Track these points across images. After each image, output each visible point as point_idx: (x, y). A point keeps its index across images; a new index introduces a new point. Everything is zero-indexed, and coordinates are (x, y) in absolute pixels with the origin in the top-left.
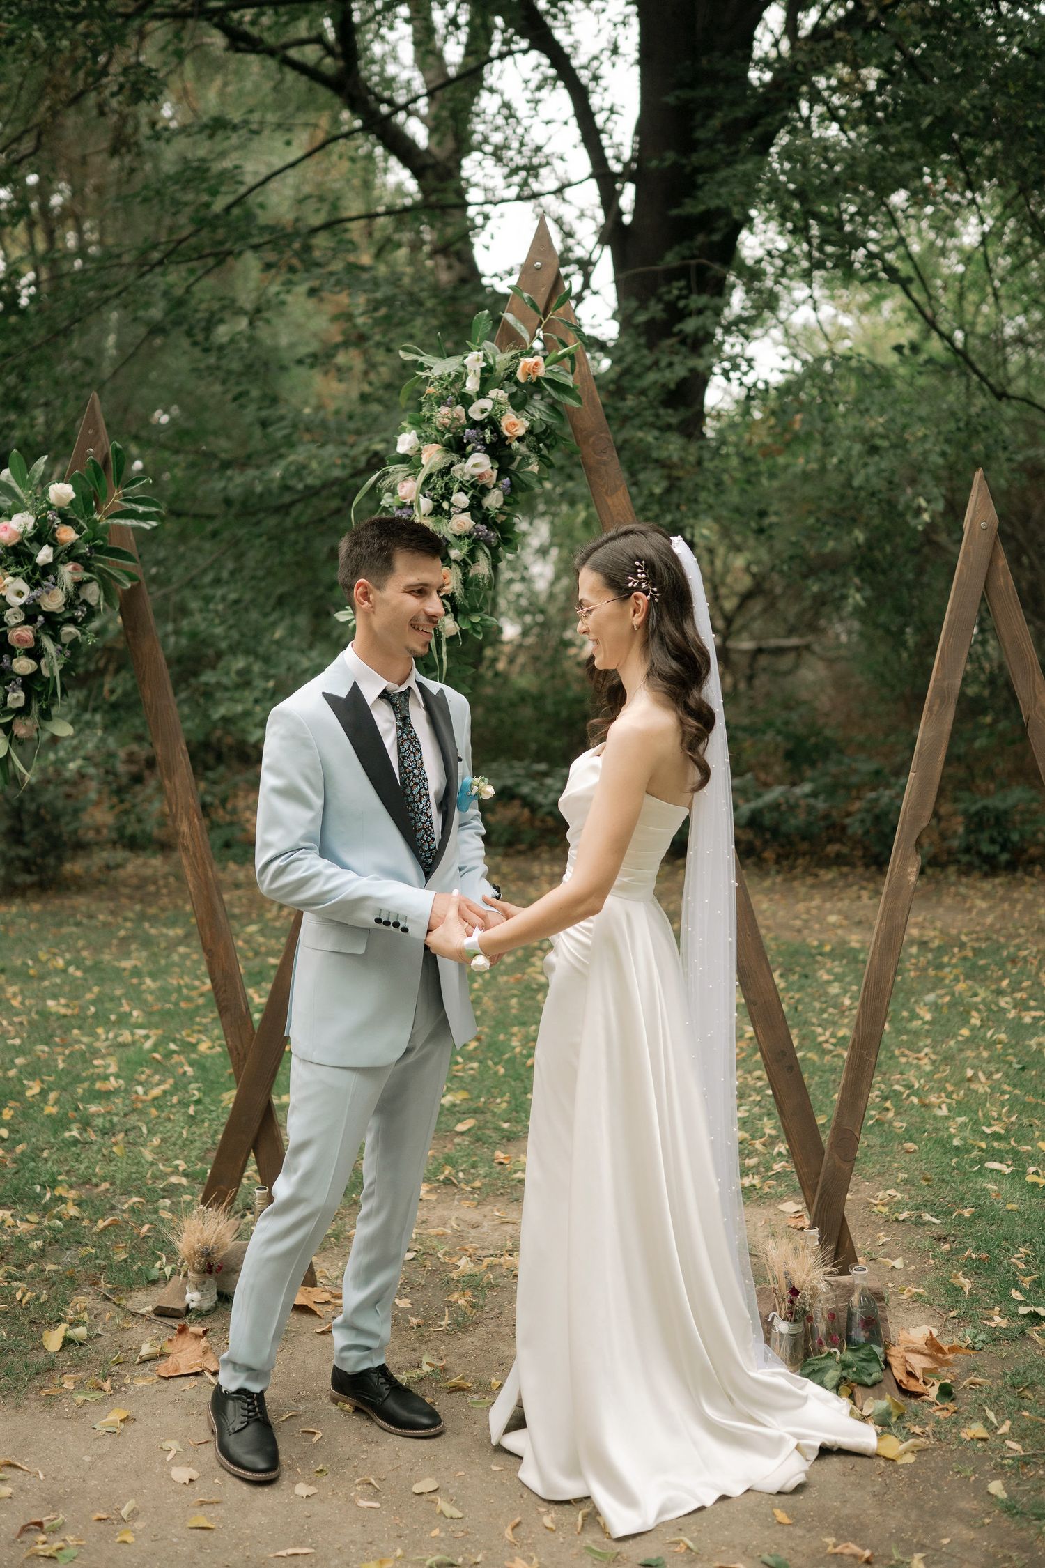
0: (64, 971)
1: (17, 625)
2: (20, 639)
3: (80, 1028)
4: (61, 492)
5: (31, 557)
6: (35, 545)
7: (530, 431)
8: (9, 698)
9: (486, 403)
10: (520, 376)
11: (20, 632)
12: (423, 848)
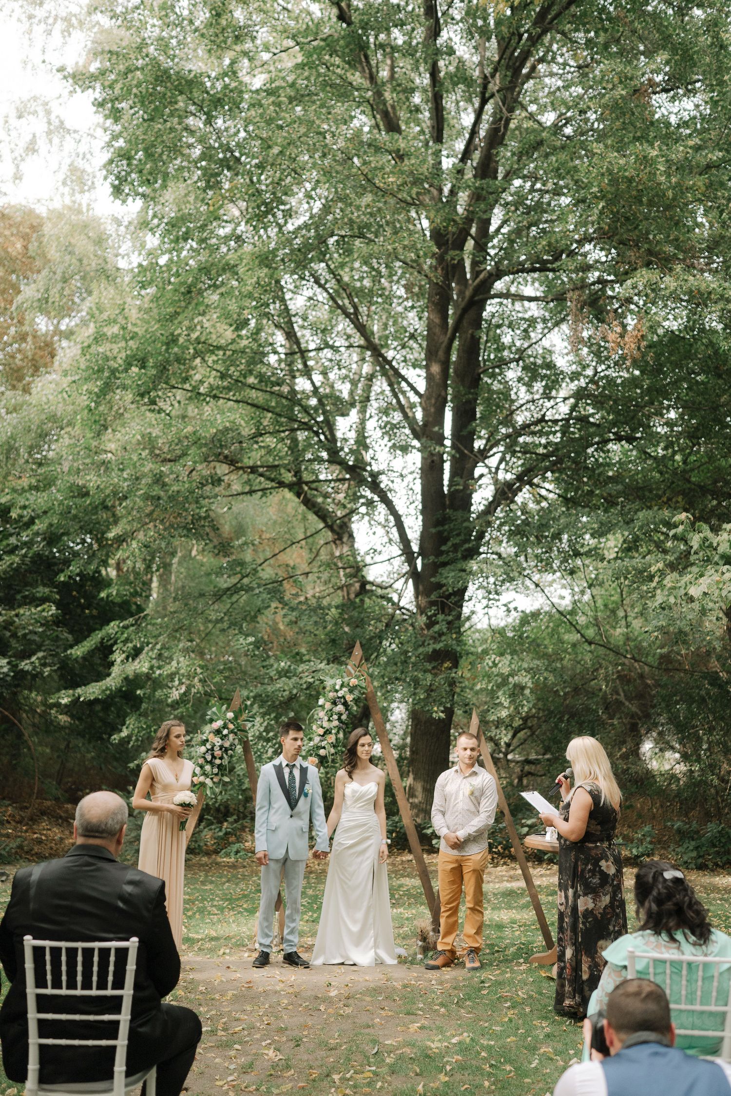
1: (217, 750)
2: (218, 755)
4: (230, 715)
5: (221, 732)
6: (223, 729)
7: (354, 699)
8: (214, 771)
9: (342, 692)
10: (351, 684)
11: (218, 753)
12: (292, 803)
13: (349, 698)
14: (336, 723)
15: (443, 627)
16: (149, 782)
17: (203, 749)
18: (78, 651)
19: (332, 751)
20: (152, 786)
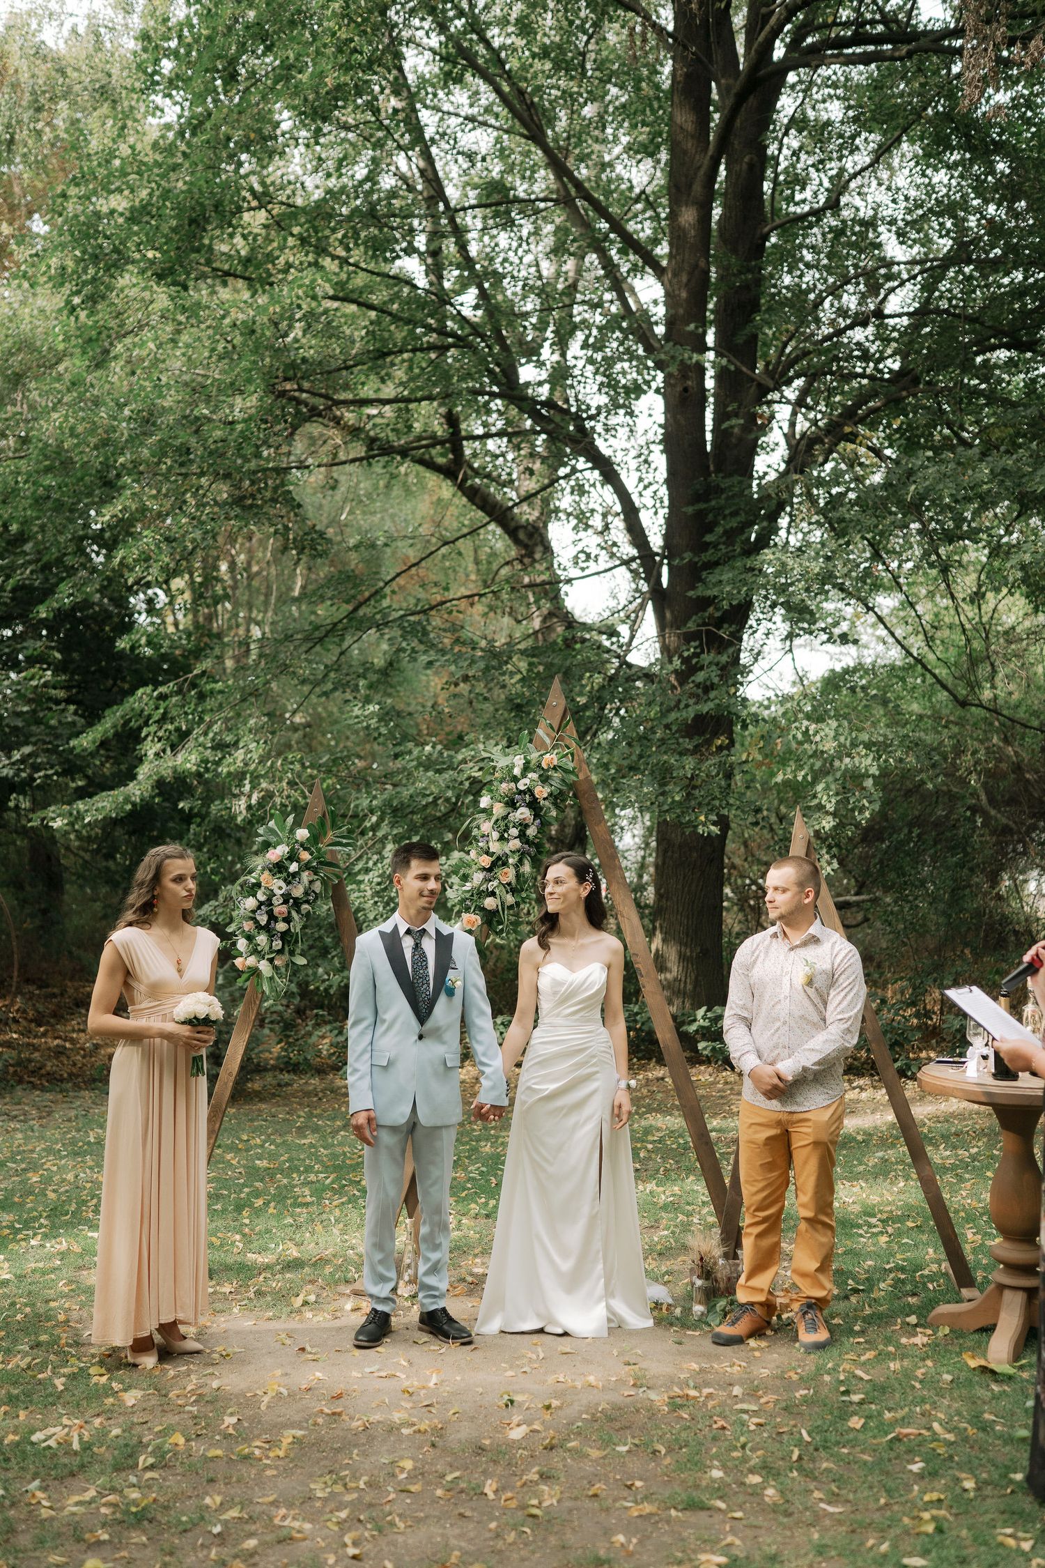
1: (279, 905)
2: (280, 913)
4: (302, 834)
5: (287, 869)
6: (289, 862)
7: (551, 794)
8: (273, 945)
9: (527, 781)
10: (544, 765)
11: (280, 909)
12: (422, 1011)
13: (542, 792)
14: (516, 844)
15: (714, 675)
16: (120, 978)
17: (250, 903)
18: (86, 741)
19: (510, 899)
20: (126, 984)
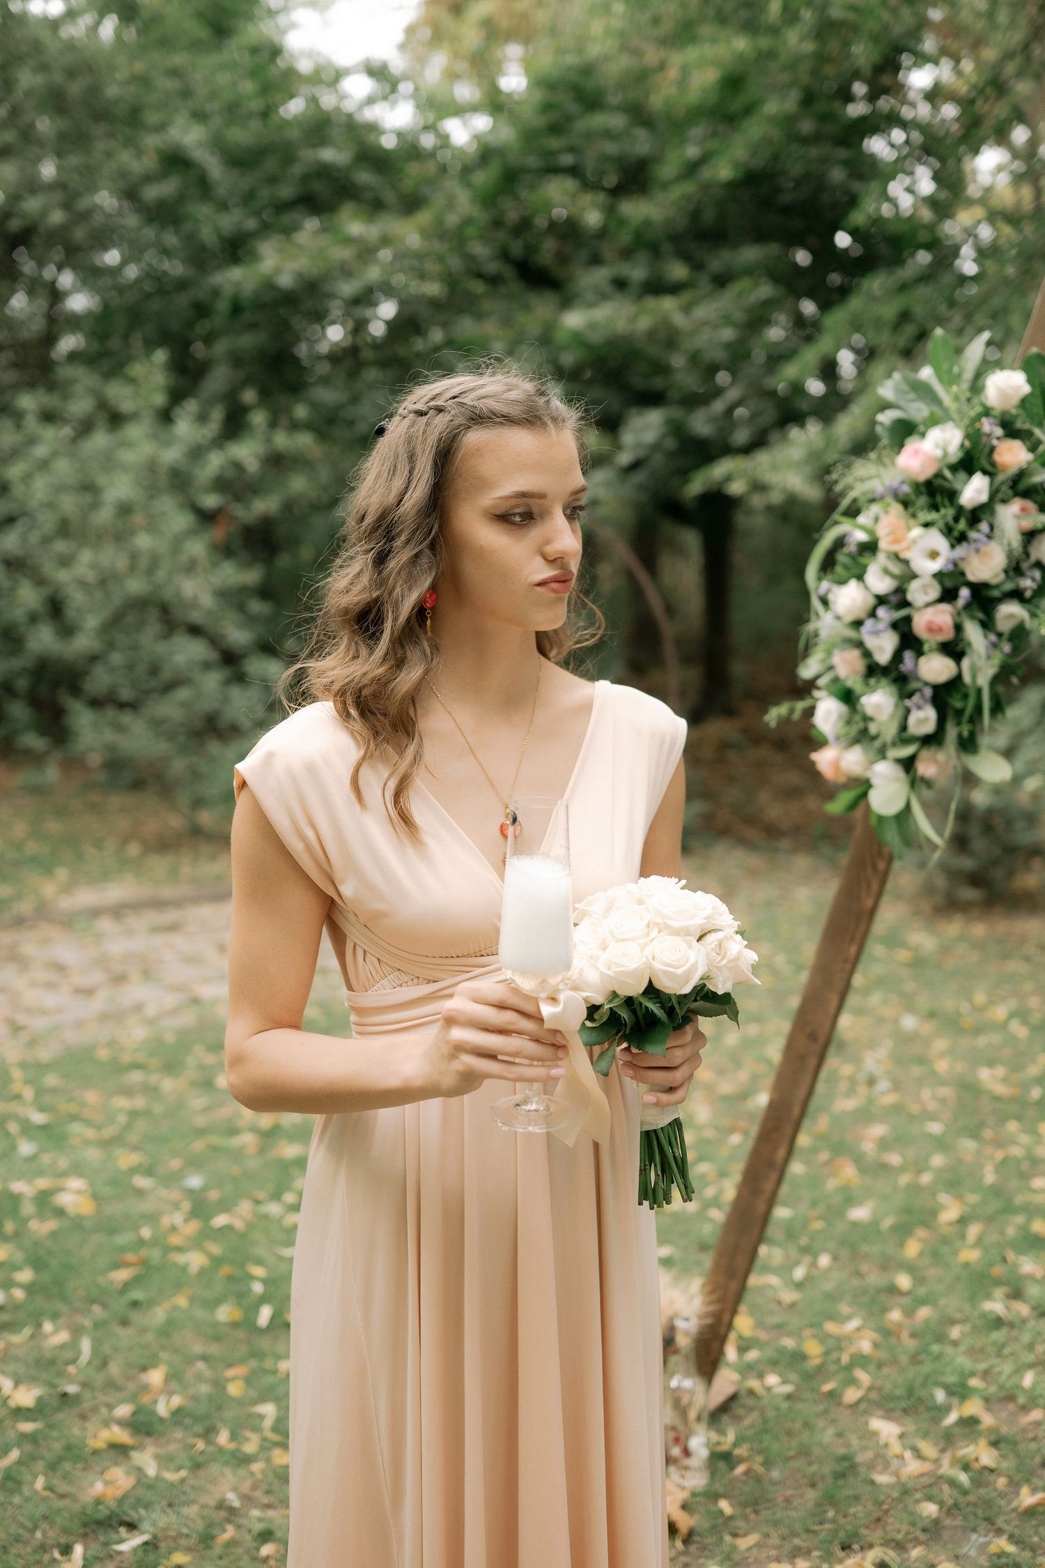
0: (1003, 1026)
1: (928, 605)
2: (931, 629)
3: (1018, 1118)
4: (1007, 385)
5: (952, 495)
6: (962, 475)
8: (912, 720)
11: (932, 618)
17: (851, 598)
